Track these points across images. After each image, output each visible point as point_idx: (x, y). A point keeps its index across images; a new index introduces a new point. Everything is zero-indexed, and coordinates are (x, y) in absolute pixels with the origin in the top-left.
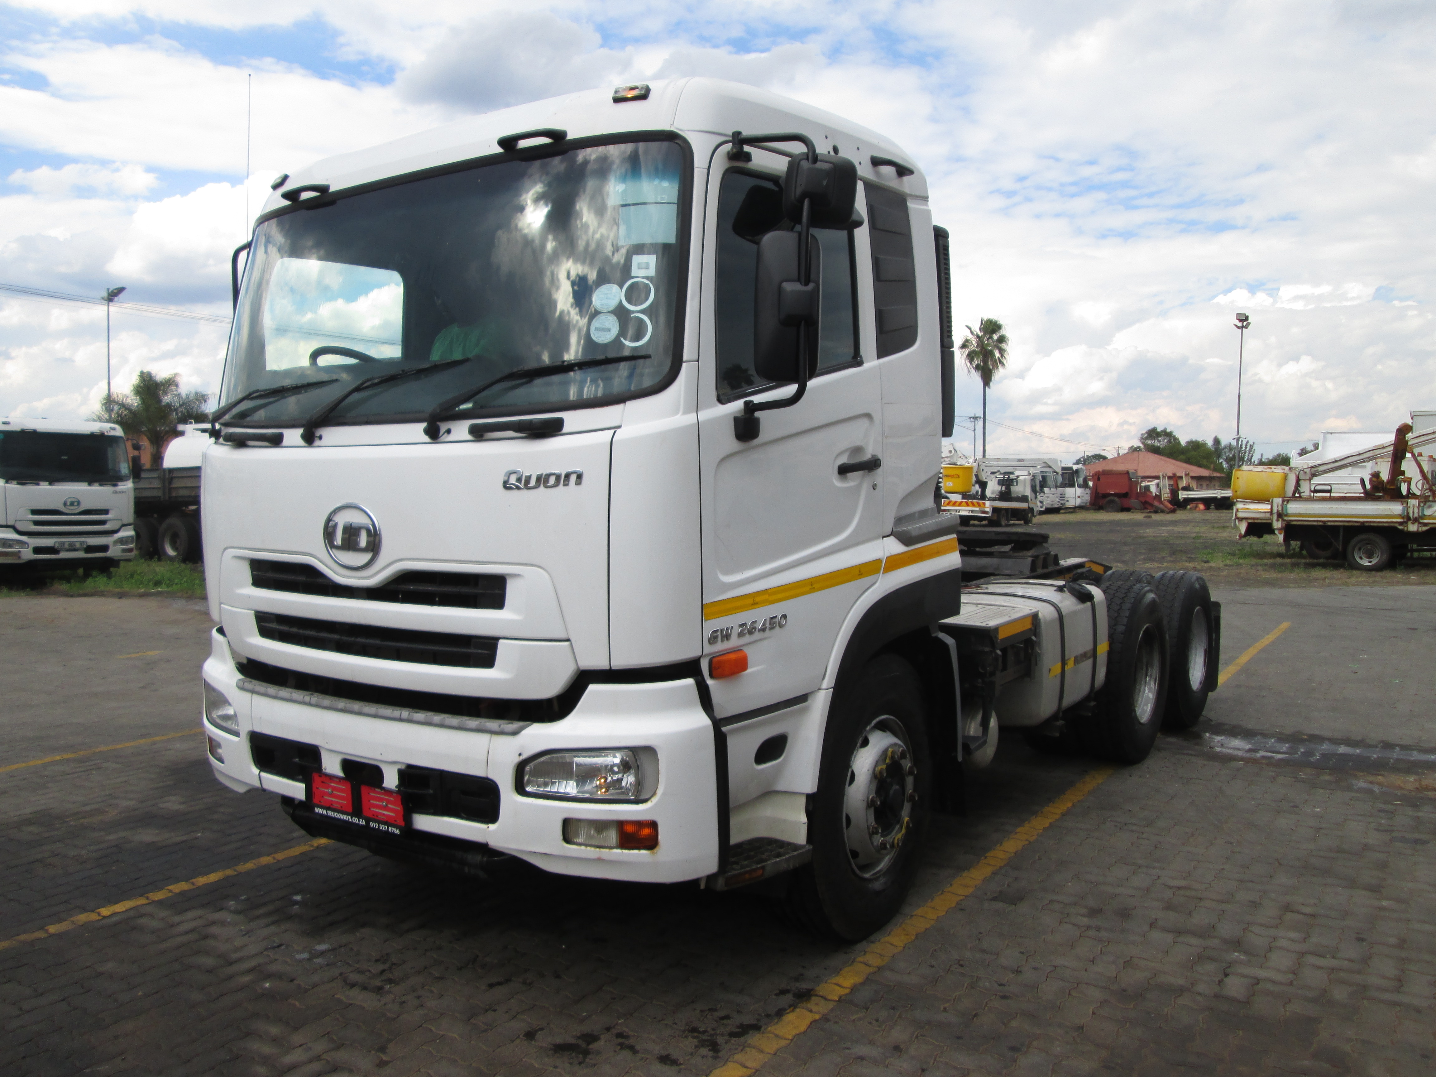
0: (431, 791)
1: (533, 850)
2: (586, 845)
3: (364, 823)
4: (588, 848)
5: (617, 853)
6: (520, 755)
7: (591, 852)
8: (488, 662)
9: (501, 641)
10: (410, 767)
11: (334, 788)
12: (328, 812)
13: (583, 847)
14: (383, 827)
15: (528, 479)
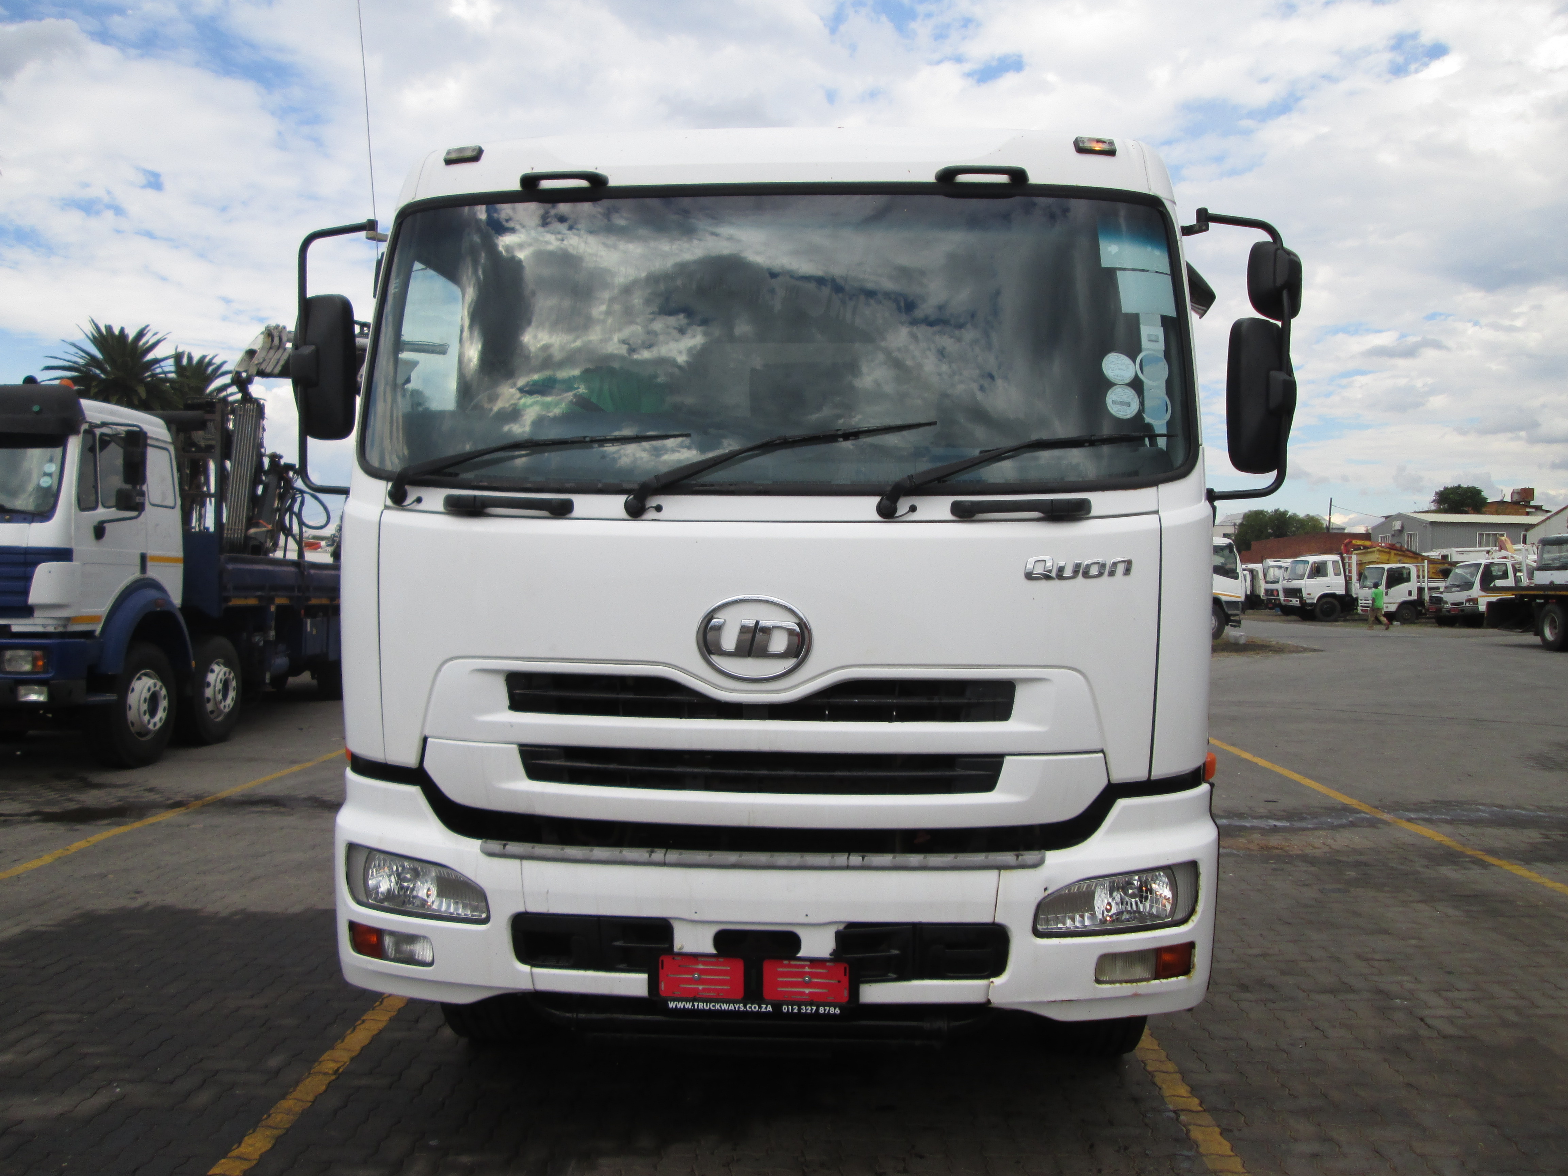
0: (895, 952)
1: (1053, 999)
2: (1120, 982)
3: (770, 1008)
4: (1124, 985)
5: (1156, 984)
6: (1045, 889)
7: (1127, 989)
8: (987, 783)
9: (1007, 759)
10: (851, 925)
11: (702, 972)
12: (696, 1004)
13: (1118, 985)
14: (807, 1010)
15: (1061, 570)
